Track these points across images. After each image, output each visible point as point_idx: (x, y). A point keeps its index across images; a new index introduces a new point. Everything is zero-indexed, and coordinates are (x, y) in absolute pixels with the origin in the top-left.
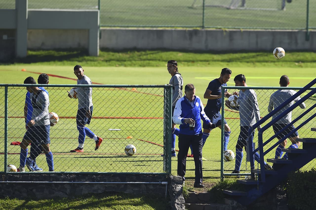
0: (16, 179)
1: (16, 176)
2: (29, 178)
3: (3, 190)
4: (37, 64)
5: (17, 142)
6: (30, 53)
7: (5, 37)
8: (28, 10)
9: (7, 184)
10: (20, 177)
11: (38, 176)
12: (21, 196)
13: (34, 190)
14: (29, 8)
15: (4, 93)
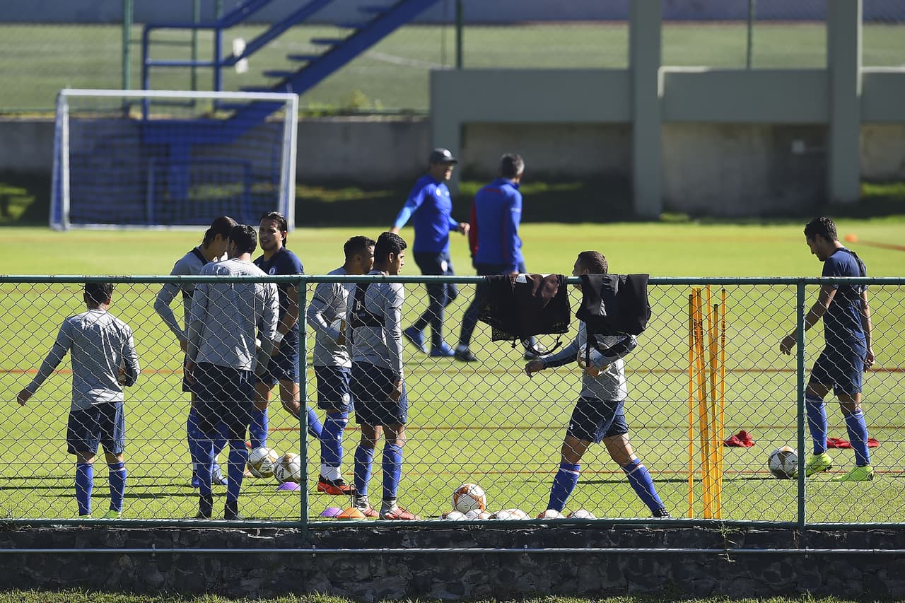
0: (832, 543)
1: (830, 534)
2: (868, 540)
3: (795, 574)
4: (890, 220)
5: (833, 439)
6: (869, 189)
7: (799, 147)
8: (861, 69)
9: (807, 556)
10: (842, 537)
11: (892, 533)
12: (847, 591)
13: (882, 574)
14: (865, 64)
15: (794, 302)
